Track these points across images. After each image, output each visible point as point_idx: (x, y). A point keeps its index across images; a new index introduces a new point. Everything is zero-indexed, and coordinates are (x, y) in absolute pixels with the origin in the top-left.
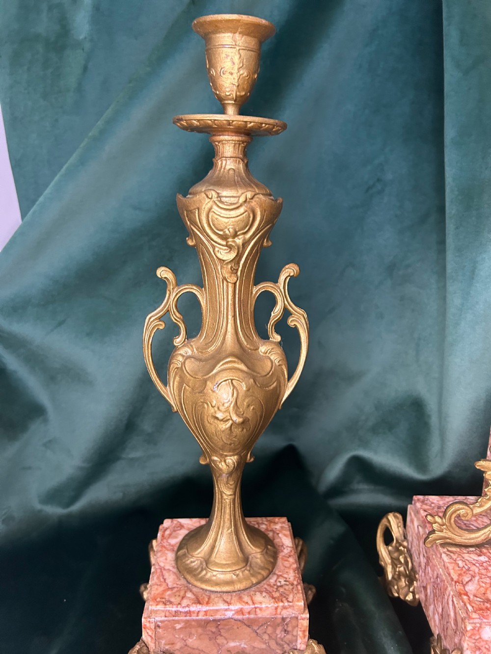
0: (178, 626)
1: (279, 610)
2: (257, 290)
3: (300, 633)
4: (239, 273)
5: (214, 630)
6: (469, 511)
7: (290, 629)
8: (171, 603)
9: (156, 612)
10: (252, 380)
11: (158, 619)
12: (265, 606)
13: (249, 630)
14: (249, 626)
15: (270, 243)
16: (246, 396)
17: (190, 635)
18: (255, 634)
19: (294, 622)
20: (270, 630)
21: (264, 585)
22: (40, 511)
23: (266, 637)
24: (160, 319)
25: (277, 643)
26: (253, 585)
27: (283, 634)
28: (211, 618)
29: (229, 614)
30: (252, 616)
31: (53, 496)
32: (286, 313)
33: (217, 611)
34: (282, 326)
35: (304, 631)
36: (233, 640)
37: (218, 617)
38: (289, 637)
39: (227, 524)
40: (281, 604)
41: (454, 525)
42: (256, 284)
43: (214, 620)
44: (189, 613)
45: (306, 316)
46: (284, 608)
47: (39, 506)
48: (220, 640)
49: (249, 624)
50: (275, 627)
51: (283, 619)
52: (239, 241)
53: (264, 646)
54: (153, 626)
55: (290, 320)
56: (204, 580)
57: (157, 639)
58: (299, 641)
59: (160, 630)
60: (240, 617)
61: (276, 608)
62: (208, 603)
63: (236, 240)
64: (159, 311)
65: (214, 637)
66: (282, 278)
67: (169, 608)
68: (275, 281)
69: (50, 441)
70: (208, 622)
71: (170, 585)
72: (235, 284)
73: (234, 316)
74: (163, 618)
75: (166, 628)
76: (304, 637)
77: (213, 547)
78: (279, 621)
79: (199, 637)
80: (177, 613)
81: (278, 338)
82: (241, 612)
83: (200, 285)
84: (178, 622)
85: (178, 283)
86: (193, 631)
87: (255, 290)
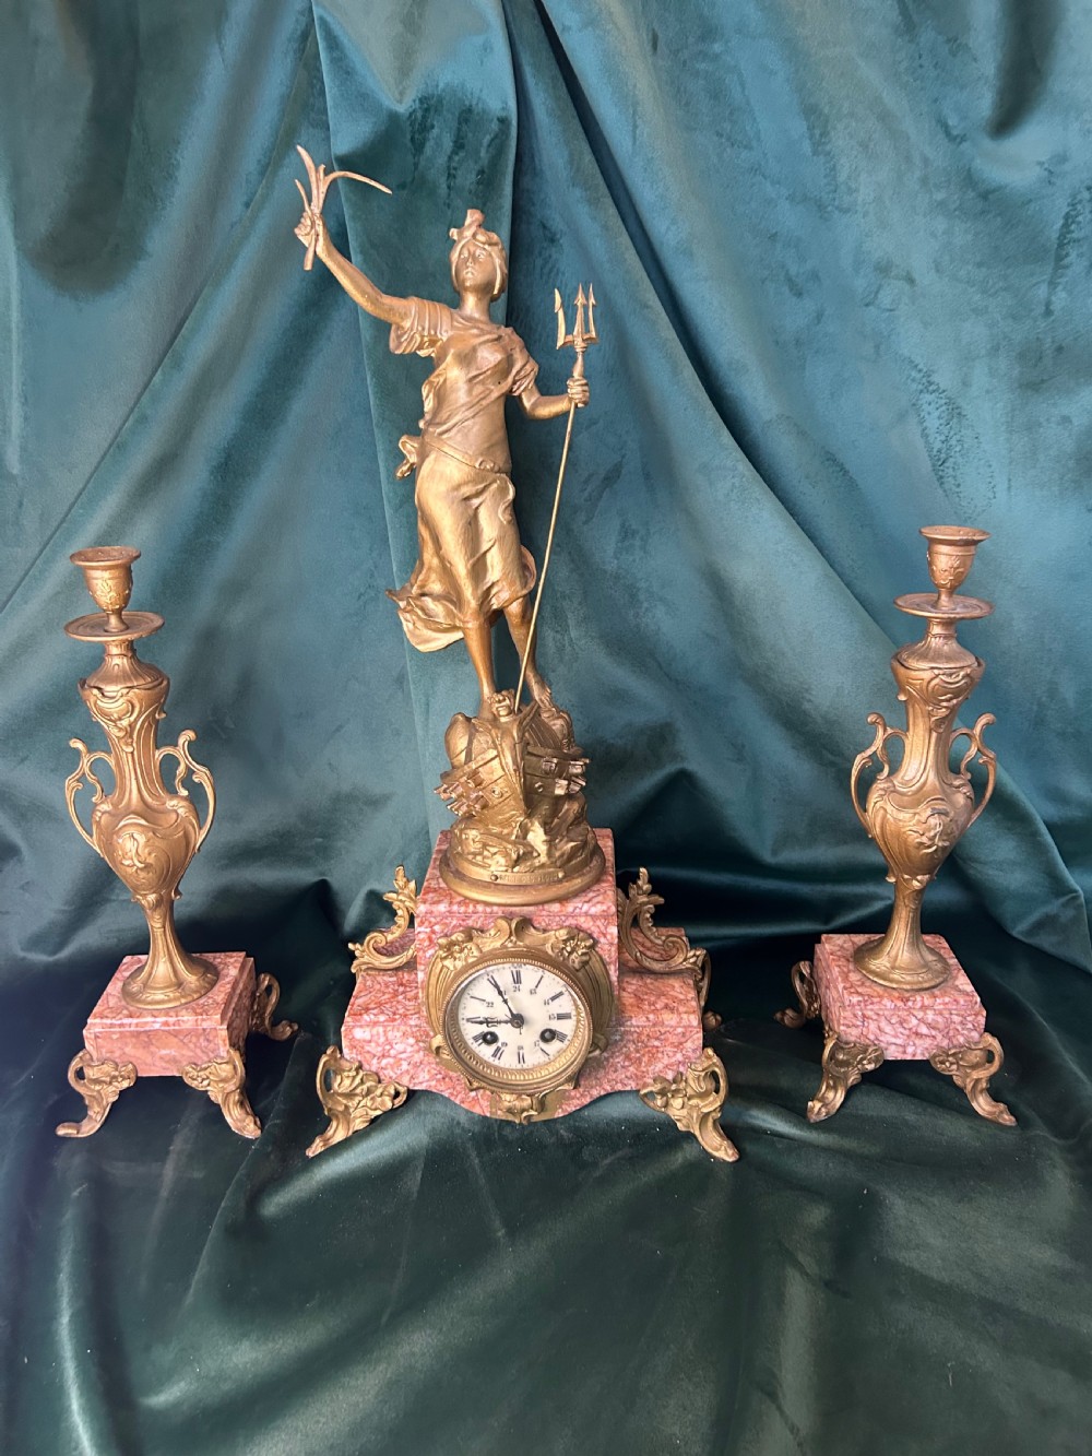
0: (115, 1037)
1: (199, 1022)
2: (159, 755)
3: (221, 1042)
4: (134, 745)
5: (146, 1039)
6: (383, 938)
7: (211, 1038)
8: (107, 1017)
9: (95, 1024)
10: (151, 834)
11: (97, 1030)
12: (188, 1020)
13: (176, 1040)
14: (175, 1036)
15: (164, 715)
16: (146, 846)
17: (126, 1044)
18: (181, 1044)
19: (214, 1033)
20: (194, 1039)
21: (193, 1004)
22: (24, 959)
23: (191, 1045)
24: (78, 781)
25: (203, 1052)
26: (182, 1004)
27: (206, 1043)
28: (142, 1029)
29: (157, 1026)
30: (177, 1028)
31: (36, 942)
32: (190, 772)
33: (146, 1023)
34: (187, 781)
35: (224, 1041)
36: (164, 1048)
37: (147, 1028)
38: (212, 1045)
39: (162, 954)
40: (200, 1017)
41: (373, 952)
42: (157, 748)
43: (145, 1032)
44: (121, 1025)
45: (207, 772)
46: (203, 1020)
47: (22, 954)
48: (153, 1049)
49: (176, 1034)
50: (198, 1037)
51: (204, 1030)
52: (125, 723)
53: (191, 1054)
54: (93, 1036)
55: (194, 777)
56: (139, 1001)
57: (98, 1048)
58: (222, 1049)
59: (99, 1040)
60: (167, 1028)
61: (197, 1020)
62: (138, 1017)
63: (122, 722)
64: (76, 775)
65: (147, 1045)
66: (181, 741)
67: (105, 1021)
68: (175, 745)
69: (28, 883)
70: (139, 1033)
71: (111, 1005)
72: (132, 753)
73: (137, 779)
74: (101, 1030)
75: (104, 1039)
76: (225, 1045)
77: (150, 974)
78: (201, 1031)
79: (134, 1047)
80: (112, 1026)
81: (185, 793)
82: (166, 1024)
83: (108, 752)
84: (114, 1033)
85: (89, 751)
86: (128, 1040)
87: (157, 753)
